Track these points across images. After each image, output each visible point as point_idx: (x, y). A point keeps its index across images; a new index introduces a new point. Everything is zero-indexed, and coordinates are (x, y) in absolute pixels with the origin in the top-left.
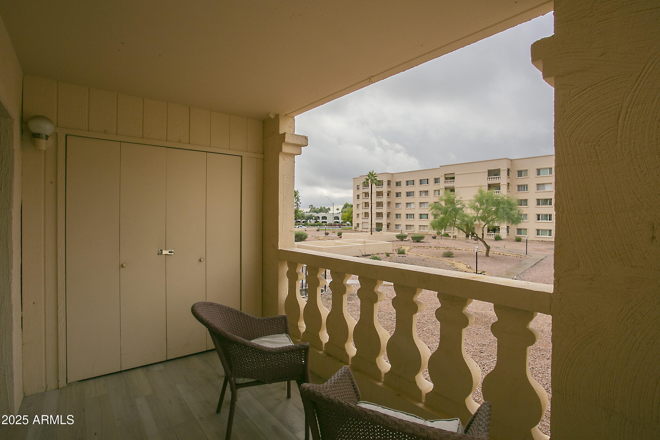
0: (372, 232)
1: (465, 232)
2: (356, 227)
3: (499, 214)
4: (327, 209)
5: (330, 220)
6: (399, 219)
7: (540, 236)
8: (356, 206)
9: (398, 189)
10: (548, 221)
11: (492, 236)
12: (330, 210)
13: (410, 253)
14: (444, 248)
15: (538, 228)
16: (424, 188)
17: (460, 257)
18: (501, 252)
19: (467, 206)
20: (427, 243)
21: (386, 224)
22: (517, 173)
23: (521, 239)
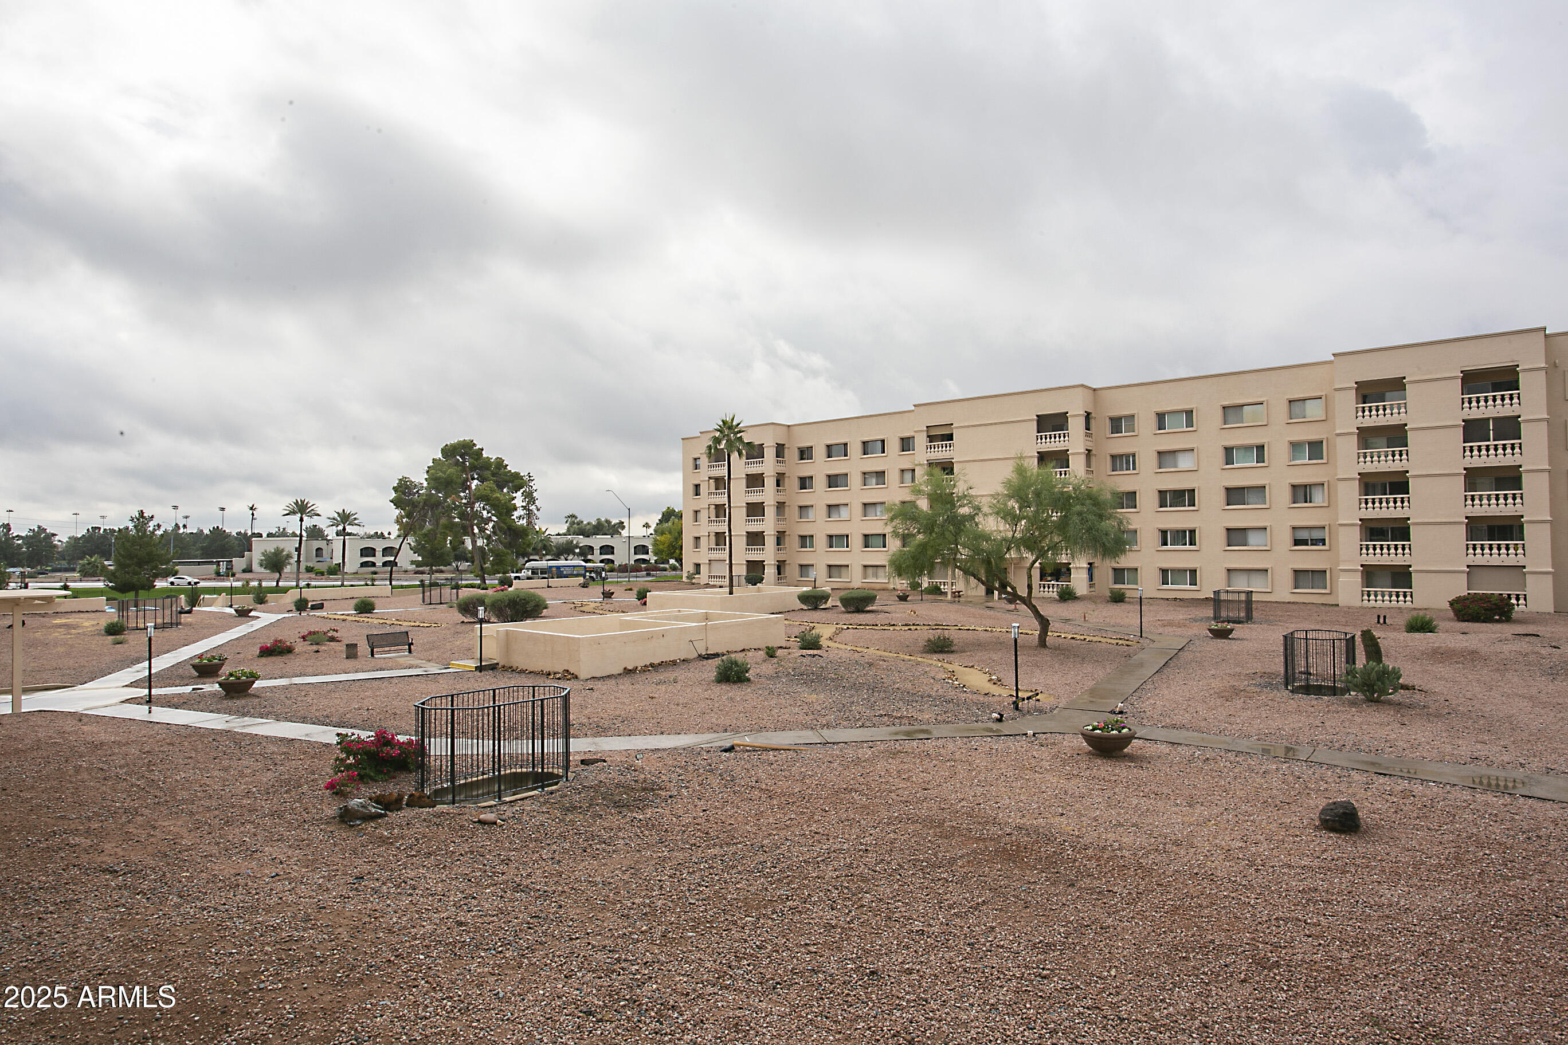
0: (731, 586)
1: (983, 583)
2: (692, 574)
3: (1071, 531)
4: (615, 525)
5: (622, 556)
6: (808, 549)
7: (1170, 585)
8: (691, 514)
9: (805, 469)
10: (1188, 546)
11: (1051, 589)
12: (623, 528)
13: (837, 645)
14: (928, 627)
15: (1165, 566)
16: (874, 463)
17: (970, 651)
18: (1076, 634)
19: (986, 509)
20: (881, 616)
21: (774, 564)
22: (1108, 423)
23: (1123, 594)
